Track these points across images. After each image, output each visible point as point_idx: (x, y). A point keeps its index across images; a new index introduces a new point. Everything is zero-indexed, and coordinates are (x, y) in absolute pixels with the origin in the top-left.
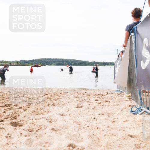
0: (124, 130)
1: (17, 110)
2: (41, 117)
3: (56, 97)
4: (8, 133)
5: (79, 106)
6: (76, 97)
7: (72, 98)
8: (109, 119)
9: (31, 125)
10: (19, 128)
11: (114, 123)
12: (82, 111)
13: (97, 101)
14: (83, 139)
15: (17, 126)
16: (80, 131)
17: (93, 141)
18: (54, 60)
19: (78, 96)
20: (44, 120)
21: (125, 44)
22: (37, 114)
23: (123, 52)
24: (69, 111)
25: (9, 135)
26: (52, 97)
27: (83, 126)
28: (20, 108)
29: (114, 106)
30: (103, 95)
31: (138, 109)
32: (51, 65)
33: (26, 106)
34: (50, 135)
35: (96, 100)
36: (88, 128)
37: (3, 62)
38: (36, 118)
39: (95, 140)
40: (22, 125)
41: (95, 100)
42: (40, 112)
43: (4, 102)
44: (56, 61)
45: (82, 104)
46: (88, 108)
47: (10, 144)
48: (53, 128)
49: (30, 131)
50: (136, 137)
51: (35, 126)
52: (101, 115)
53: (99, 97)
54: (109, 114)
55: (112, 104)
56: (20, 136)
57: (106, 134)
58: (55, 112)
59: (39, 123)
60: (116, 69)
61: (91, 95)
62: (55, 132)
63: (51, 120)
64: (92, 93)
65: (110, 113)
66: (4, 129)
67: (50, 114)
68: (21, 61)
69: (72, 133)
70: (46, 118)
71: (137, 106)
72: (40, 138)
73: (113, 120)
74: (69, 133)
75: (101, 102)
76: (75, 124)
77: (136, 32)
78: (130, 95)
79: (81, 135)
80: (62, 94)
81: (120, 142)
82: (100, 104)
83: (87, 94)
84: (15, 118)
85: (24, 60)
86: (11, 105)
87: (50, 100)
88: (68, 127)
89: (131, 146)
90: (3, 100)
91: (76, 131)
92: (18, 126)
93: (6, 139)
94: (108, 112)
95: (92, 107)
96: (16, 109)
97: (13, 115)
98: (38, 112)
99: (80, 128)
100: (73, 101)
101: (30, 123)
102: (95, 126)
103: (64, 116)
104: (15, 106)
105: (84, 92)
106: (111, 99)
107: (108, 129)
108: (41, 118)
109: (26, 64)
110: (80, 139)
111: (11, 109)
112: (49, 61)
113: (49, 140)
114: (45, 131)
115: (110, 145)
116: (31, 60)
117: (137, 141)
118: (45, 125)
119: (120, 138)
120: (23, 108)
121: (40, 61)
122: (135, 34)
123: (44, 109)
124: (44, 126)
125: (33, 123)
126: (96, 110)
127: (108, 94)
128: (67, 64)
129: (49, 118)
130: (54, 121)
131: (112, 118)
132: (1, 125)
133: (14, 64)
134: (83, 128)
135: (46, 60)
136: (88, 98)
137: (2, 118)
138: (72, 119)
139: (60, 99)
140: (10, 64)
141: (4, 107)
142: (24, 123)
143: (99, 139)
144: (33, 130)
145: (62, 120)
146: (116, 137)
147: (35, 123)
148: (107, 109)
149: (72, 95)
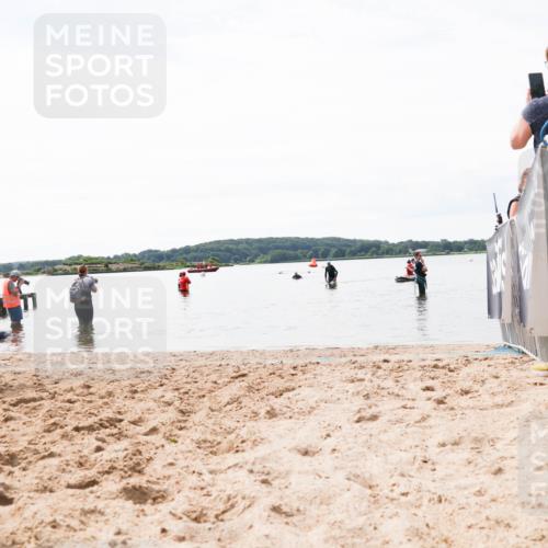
1: (143, 439)
2: (231, 464)
3: (278, 384)
4: (114, 530)
5: (368, 413)
6: (353, 381)
7: (338, 385)
8: (480, 460)
9: (196, 496)
10: (156, 506)
11: (499, 475)
12: (380, 433)
13: (429, 393)
14: (387, 543)
15: (143, 501)
16: (377, 514)
18: (263, 245)
19: (360, 376)
20: (242, 474)
22: (214, 450)
24: (328, 435)
25: (121, 538)
26: (263, 385)
27: (386, 491)
28: (154, 430)
29: (496, 410)
30: (452, 367)
32: (252, 261)
33: (173, 422)
34: (267, 532)
35: (428, 389)
36: (403, 499)
37: (81, 261)
38: (212, 467)
40: (163, 497)
41: (424, 390)
42: (224, 445)
43: (95, 412)
44: (271, 245)
45: (376, 405)
46: (400, 421)
48: (277, 504)
49: (196, 520)
51: (212, 498)
52: (449, 447)
53: (437, 378)
54: (477, 440)
56: (161, 538)
57: (473, 522)
58: (278, 440)
59: (225, 485)
61: (406, 367)
62: (285, 520)
63: (268, 474)
64: (410, 361)
65: (483, 439)
66: (102, 513)
67: (261, 451)
68: (144, 252)
69: (347, 522)
70: (249, 467)
72: (234, 545)
73: (496, 467)
74: (335, 522)
75: (444, 394)
76: (356, 487)
79: (382, 529)
80: (300, 368)
82: (440, 402)
83: (390, 365)
84: (137, 469)
85: (153, 248)
86: (121, 421)
87: (257, 396)
88: (329, 498)
90: (90, 402)
91: (360, 514)
92: (150, 501)
94: (474, 435)
95: (415, 415)
96: (138, 434)
97: (131, 459)
98: (219, 443)
99: (375, 498)
100: (340, 396)
101: (190, 488)
102: (429, 491)
103: (314, 454)
104: (134, 423)
105: (378, 358)
106: (483, 381)
107: (478, 499)
108: (229, 468)
109: (161, 264)
110: (379, 543)
111: (120, 436)
112: (246, 249)
114: (248, 515)
116: (180, 249)
118: (247, 492)
119: (526, 538)
120: (163, 429)
121: (212, 250)
123: (237, 431)
124: (244, 498)
125: (202, 489)
126: (431, 427)
127: (468, 362)
128: (311, 258)
129: (257, 468)
130: (277, 477)
131: (491, 456)
132: (88, 499)
133: (122, 267)
134: (387, 500)
135: (234, 247)
136: (397, 381)
137: (91, 474)
138: (342, 468)
139: (295, 392)
140: (107, 266)
141: (94, 430)
142: (171, 489)
143: (449, 541)
144: (205, 515)
145: (307, 472)
146: (512, 532)
147: (209, 485)
148: (471, 422)
149: (337, 374)
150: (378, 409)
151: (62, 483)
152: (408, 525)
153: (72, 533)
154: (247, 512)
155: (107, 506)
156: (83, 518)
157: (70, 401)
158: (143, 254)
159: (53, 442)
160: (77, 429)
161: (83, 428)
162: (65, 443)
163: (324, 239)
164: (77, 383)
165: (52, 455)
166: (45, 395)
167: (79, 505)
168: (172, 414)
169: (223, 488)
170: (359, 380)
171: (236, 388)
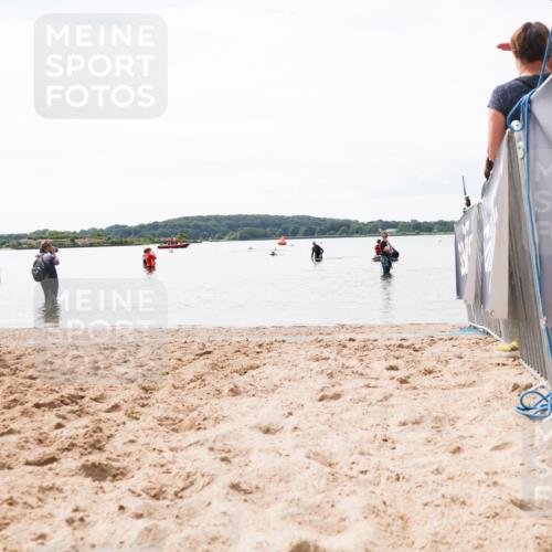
0: (495, 483)
1: (104, 416)
2: (192, 442)
3: (243, 361)
4: (72, 507)
5: (329, 393)
6: (317, 360)
7: (303, 364)
8: (439, 439)
9: (156, 473)
10: (115, 483)
11: (457, 455)
12: (342, 412)
13: (393, 373)
14: (344, 520)
15: (104, 479)
16: (335, 492)
17: (383, 528)
18: (232, 222)
19: (325, 355)
20: (202, 452)
22: (176, 427)
24: (291, 414)
25: (78, 515)
26: (227, 362)
27: (346, 469)
28: (115, 407)
29: (457, 391)
30: (417, 346)
31: (544, 398)
32: (220, 238)
33: (136, 399)
34: (224, 509)
35: (392, 368)
36: (362, 476)
37: (47, 234)
38: (173, 445)
39: (389, 525)
40: (123, 474)
41: (388, 369)
42: (186, 422)
43: (57, 389)
44: (240, 223)
45: (340, 384)
46: (362, 400)
47: (84, 546)
48: (236, 482)
49: (156, 497)
51: (172, 475)
52: (410, 425)
53: (402, 358)
54: (437, 419)
55: (449, 380)
56: (118, 515)
57: (430, 500)
58: (239, 418)
59: (185, 462)
60: (460, 249)
61: (371, 347)
62: (244, 497)
63: (229, 451)
64: (375, 341)
65: (443, 418)
66: (60, 491)
67: (223, 428)
68: (112, 227)
69: (305, 499)
70: (210, 444)
71: (543, 387)
72: (191, 522)
73: (455, 445)
74: (293, 500)
75: (408, 374)
76: (315, 465)
77: (530, 120)
79: (339, 506)
80: (265, 346)
81: (481, 528)
82: (403, 381)
83: (355, 344)
84: (97, 446)
86: (83, 397)
87: (221, 373)
88: (289, 476)
89: (522, 543)
91: (318, 492)
92: (110, 478)
93: (67, 530)
94: (435, 414)
95: (378, 394)
96: (100, 410)
97: (91, 436)
98: (181, 421)
99: (334, 476)
100: (304, 374)
101: (150, 465)
102: (388, 469)
103: (276, 431)
104: (96, 400)
105: (344, 336)
106: (447, 361)
107: (435, 477)
108: (191, 445)
109: (128, 239)
110: (335, 520)
111: (81, 413)
112: (215, 226)
113: (222, 529)
114: (207, 492)
115: (447, 543)
116: (149, 225)
117: (543, 525)
118: (206, 470)
119: (480, 515)
120: (125, 407)
121: (181, 226)
122: (524, 126)
123: (200, 409)
124: (203, 476)
125: (162, 466)
126: (393, 406)
127: (433, 342)
128: (280, 236)
130: (237, 455)
131: (450, 435)
132: (47, 476)
133: (88, 242)
134: (345, 478)
135: (203, 223)
136: (362, 360)
137: (50, 451)
138: (303, 446)
139: (259, 370)
140: (73, 240)
141: (55, 407)
142: (131, 466)
143: (405, 518)
144: (164, 492)
145: (267, 450)
146: (466, 510)
147: (170, 462)
148: (433, 402)
149: (302, 352)
150: (342, 388)
151: (21, 459)
152: (365, 503)
153: (29, 510)
154: (206, 489)
155: (65, 483)
156: (41, 495)
157: (31, 378)
158: (110, 229)
159: (12, 419)
160: (38, 406)
161: (44, 405)
162: (26, 419)
163: (294, 217)
165: (11, 432)
166: (6, 371)
167: (37, 482)
168: (135, 391)
169: (183, 465)
170: (323, 359)
171: (200, 366)
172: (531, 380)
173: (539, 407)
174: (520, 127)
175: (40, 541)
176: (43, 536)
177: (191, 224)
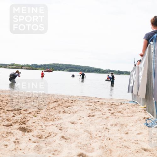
0: (137, 143)
1: (26, 115)
2: (51, 124)
3: (67, 104)
4: (16, 138)
5: (92, 114)
6: (88, 106)
7: (84, 106)
8: (122, 130)
9: (40, 132)
10: (28, 133)
11: (127, 135)
12: (94, 120)
13: (110, 111)
14: (93, 149)
15: (25, 132)
16: (91, 141)
17: (104, 152)
18: (67, 66)
20: (54, 127)
21: (142, 53)
22: (47, 120)
23: (140, 61)
24: (80, 119)
25: (17, 141)
26: (63, 104)
27: (95, 136)
28: (30, 113)
29: (128, 118)
30: (117, 105)
31: (153, 122)
32: (63, 70)
33: (36, 111)
34: (59, 143)
35: (109, 110)
36: (99, 138)
37: (14, 65)
38: (46, 125)
39: (106, 152)
40: (31, 131)
41: (108, 110)
42: (50, 119)
44: (69, 67)
46: (100, 117)
47: (18, 149)
48: (63, 136)
49: (39, 138)
50: (150, 151)
51: (45, 133)
52: (114, 126)
53: (112, 107)
54: (122, 125)
55: (126, 114)
56: (29, 142)
57: (118, 146)
58: (65, 119)
59: (49, 129)
60: (131, 79)
61: (104, 104)
62: (65, 140)
63: (62, 128)
64: (105, 102)
66: (13, 134)
67: (60, 121)
68: (33, 64)
69: (83, 142)
70: (56, 125)
71: (152, 119)
72: (49, 145)
73: (126, 132)
74: (79, 142)
75: (114, 112)
76: (86, 133)
77: (156, 41)
78: (145, 106)
79: (92, 145)
80: (74, 101)
81: (133, 155)
82: (112, 114)
83: (99, 103)
84: (24, 123)
85: (36, 64)
86: (21, 110)
87: (61, 107)
88: (78, 136)
91: (87, 141)
93: (14, 144)
94: (121, 123)
95: (105, 116)
96: (25, 113)
97: (22, 120)
98: (48, 118)
99: (91, 137)
100: (84, 109)
101: (39, 129)
102: (107, 137)
103: (75, 124)
104: (25, 110)
105: (96, 100)
106: (125, 109)
107: (120, 140)
109: (37, 68)
110: (91, 149)
111: (20, 113)
112: (62, 67)
113: (58, 148)
114: (55, 138)
116: (44, 65)
117: (151, 155)
118: (55, 132)
119: (133, 151)
120: (33, 113)
121: (52, 66)
123: (54, 116)
124: (54, 133)
125: (42, 130)
126: (109, 120)
127: (121, 104)
129: (59, 126)
130: (64, 129)
131: (125, 129)
132: (9, 129)
133: (26, 68)
134: (94, 138)
135: (59, 66)
136: (101, 107)
137: (11, 123)
138: (83, 128)
139: (72, 107)
140: (21, 67)
141: (13, 111)
142: (33, 129)
143: (111, 150)
144: (42, 137)
145: (73, 128)
146: (129, 150)
147: (44, 129)
148: (121, 120)
149: (84, 103)
150: (95, 114)
151: (2, 124)
152: (100, 145)
153: (3, 138)
155: (14, 132)
156: (7, 134)
157: (6, 103)
158: (32, 65)
159: (0, 113)
160: (8, 110)
161: (9, 110)
162: (4, 114)
163: (85, 66)
164: (9, 98)
167: (6, 131)
169: (48, 130)
170: (90, 106)
171: (55, 104)
172: (149, 117)
173: (151, 124)
174: (153, 44)
175: (6, 146)
176: (6, 145)
177: (55, 66)
